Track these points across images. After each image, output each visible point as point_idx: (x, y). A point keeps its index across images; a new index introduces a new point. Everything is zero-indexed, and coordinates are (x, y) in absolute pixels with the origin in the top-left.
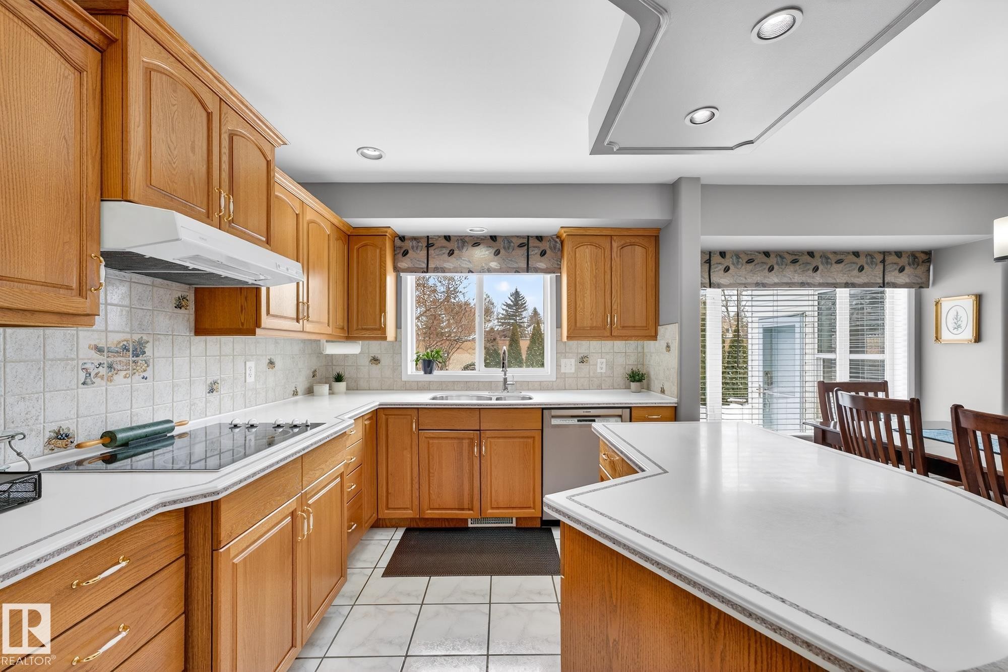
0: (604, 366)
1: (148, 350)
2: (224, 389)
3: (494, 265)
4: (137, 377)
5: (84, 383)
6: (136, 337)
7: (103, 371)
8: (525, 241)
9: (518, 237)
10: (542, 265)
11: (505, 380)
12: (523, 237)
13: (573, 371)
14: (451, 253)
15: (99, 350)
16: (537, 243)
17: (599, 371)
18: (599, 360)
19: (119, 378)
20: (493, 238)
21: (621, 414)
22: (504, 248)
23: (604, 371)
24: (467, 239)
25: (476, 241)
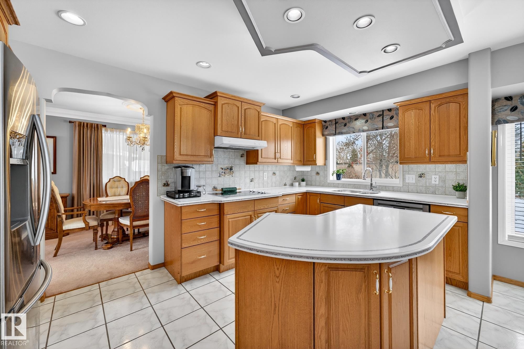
0: (437, 180)
1: (233, 169)
2: (256, 181)
3: (365, 128)
4: (231, 176)
5: (219, 176)
6: (230, 166)
7: (223, 174)
8: (381, 113)
9: (377, 112)
10: (391, 124)
11: (371, 184)
12: (380, 111)
13: (414, 182)
14: (345, 125)
15: (222, 169)
16: (388, 113)
17: (433, 182)
18: (433, 177)
19: (226, 176)
20: (365, 115)
21: (422, 207)
22: (370, 119)
23: (437, 183)
24: (352, 117)
25: (356, 117)
